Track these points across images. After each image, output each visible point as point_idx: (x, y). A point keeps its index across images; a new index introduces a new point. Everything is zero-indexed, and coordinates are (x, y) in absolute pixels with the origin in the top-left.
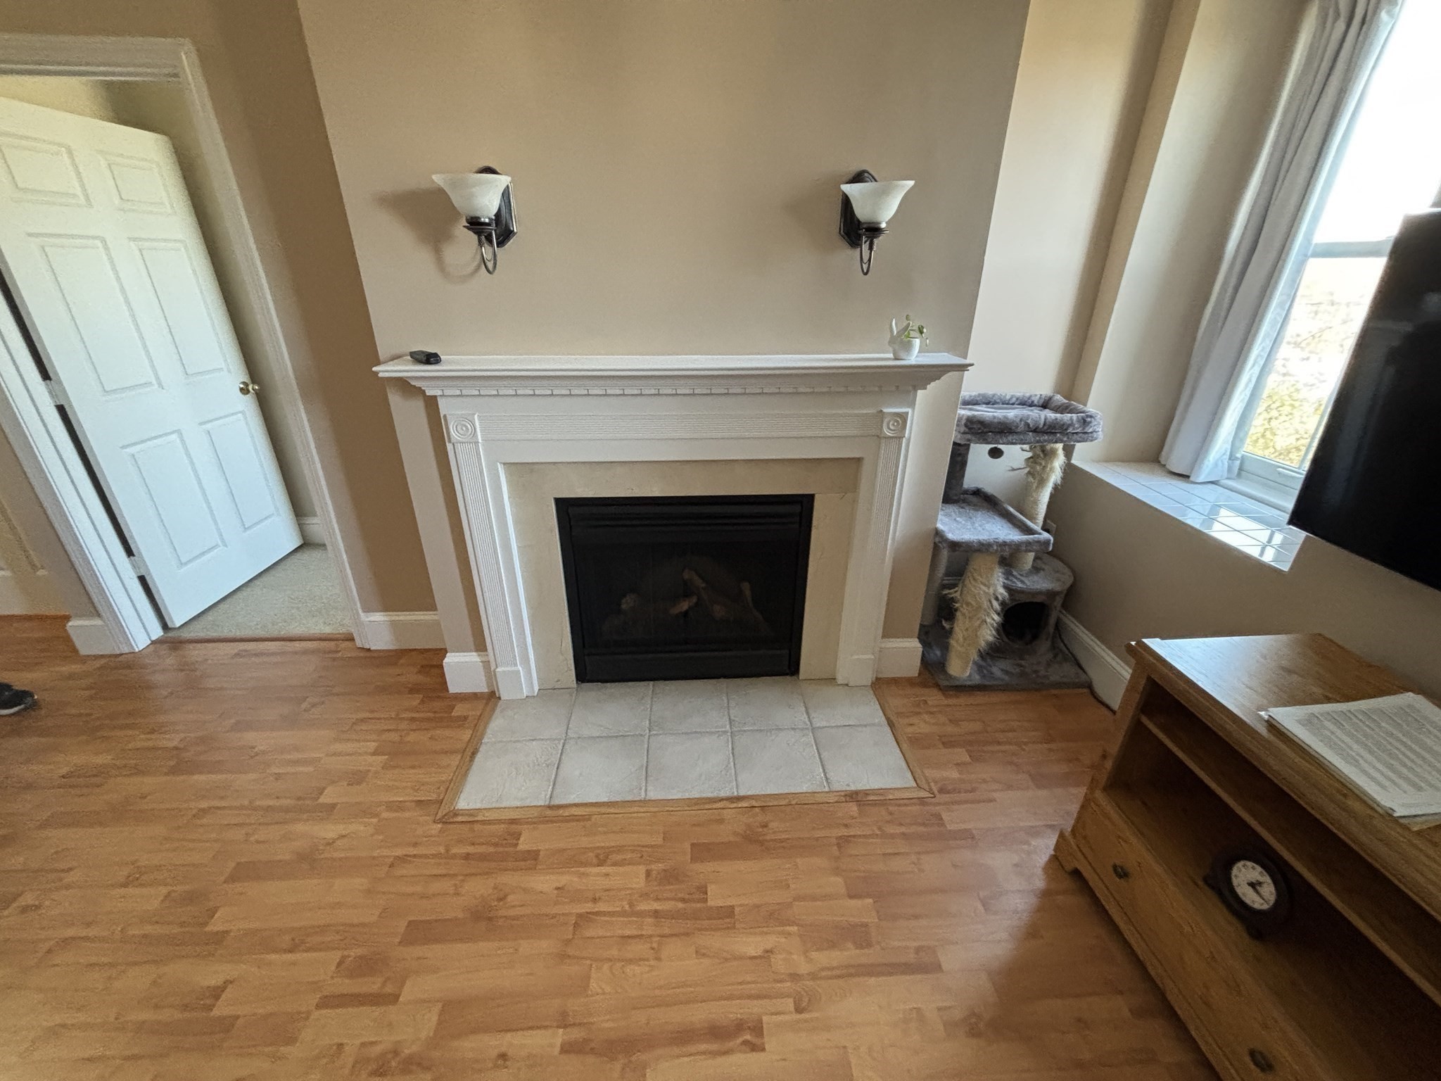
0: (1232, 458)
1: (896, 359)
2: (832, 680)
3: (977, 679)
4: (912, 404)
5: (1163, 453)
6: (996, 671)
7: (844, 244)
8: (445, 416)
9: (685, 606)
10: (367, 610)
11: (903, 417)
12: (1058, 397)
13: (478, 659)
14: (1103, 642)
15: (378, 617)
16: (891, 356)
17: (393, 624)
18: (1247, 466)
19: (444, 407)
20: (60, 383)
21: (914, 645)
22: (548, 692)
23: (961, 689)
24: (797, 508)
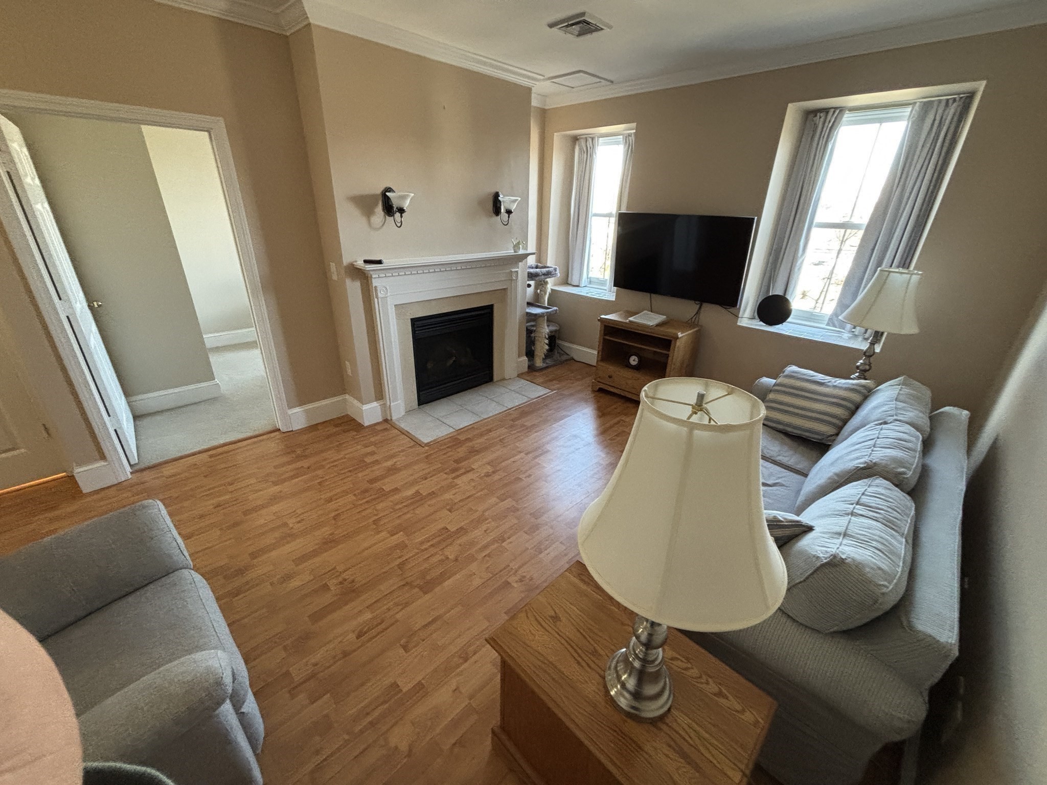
0: (588, 278)
1: (515, 252)
2: (504, 379)
3: (545, 365)
4: (518, 268)
5: (569, 279)
6: (548, 362)
7: (494, 215)
8: (376, 287)
9: (451, 361)
10: (290, 407)
11: (517, 272)
12: (539, 264)
13: (378, 405)
14: (573, 343)
15: (297, 410)
16: (513, 251)
17: (306, 411)
18: (592, 280)
19: (375, 282)
20: (69, 300)
21: (525, 358)
22: (409, 412)
23: (542, 369)
24: (488, 311)
